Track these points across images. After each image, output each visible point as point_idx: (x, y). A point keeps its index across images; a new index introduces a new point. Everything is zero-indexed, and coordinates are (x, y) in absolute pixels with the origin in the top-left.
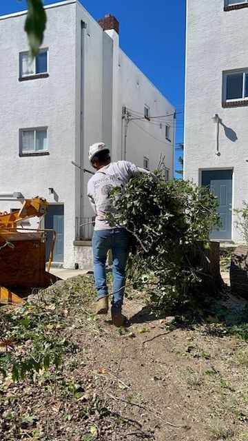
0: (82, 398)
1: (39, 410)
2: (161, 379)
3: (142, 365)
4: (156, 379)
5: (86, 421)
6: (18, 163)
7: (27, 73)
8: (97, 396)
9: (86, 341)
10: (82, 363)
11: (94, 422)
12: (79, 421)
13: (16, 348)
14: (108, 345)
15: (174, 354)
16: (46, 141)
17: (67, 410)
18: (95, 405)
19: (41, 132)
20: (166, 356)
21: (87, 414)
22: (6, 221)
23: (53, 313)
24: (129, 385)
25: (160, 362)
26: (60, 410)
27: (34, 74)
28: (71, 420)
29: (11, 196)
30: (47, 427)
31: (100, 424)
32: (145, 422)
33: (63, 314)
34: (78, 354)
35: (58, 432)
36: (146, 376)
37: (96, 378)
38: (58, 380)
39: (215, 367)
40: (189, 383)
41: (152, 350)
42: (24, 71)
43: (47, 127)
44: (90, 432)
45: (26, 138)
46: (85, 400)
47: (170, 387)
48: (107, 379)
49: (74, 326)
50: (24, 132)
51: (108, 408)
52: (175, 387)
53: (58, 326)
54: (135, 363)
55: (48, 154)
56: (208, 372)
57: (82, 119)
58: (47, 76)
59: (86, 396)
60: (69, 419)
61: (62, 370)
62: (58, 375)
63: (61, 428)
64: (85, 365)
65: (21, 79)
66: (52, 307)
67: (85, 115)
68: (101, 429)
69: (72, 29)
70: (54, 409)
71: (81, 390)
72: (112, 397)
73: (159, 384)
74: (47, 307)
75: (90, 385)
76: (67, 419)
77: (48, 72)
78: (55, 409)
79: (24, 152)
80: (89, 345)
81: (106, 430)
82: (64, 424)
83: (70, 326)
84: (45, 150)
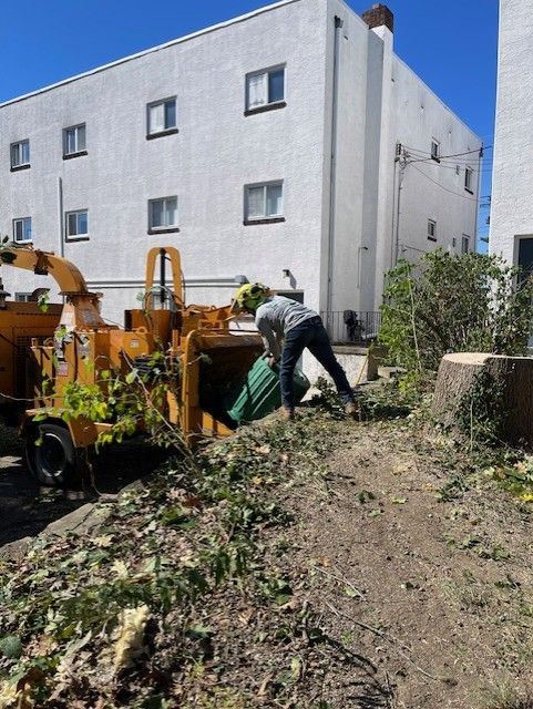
0: (285, 607)
1: (218, 617)
2: (417, 587)
3: (389, 559)
4: (409, 586)
5: (287, 647)
6: (242, 234)
7: (256, 103)
8: (309, 605)
9: (306, 509)
10: (295, 545)
11: (298, 650)
12: (276, 644)
13: (205, 511)
14: (340, 519)
15: (444, 545)
16: (281, 201)
17: (260, 623)
18: (304, 621)
19: (274, 188)
20: (431, 547)
21: (290, 635)
22: (213, 319)
23: (265, 458)
24: (364, 592)
25: (419, 557)
26: (250, 622)
27: (266, 104)
28: (264, 641)
29: (232, 281)
30: (226, 650)
31: (306, 656)
32: (381, 661)
33: (280, 461)
34: (291, 530)
35: (242, 660)
36: (392, 579)
37: (313, 574)
38: (256, 569)
39: (513, 576)
40: (464, 601)
41: (408, 534)
42: (252, 101)
43: (282, 181)
44: (290, 669)
45: (253, 198)
46: (289, 610)
47: (431, 604)
48: (329, 577)
49: (292, 482)
50: (251, 189)
51: (323, 629)
52: (440, 606)
53: (270, 480)
54: (378, 555)
55: (282, 220)
56: (500, 585)
57: (333, 165)
58: (283, 105)
59: (292, 604)
60: (262, 639)
61: (264, 553)
62: (257, 561)
63: (248, 653)
64: (299, 549)
65: (248, 113)
66: (265, 449)
67: (338, 160)
68: (308, 666)
69: (322, 30)
70: (241, 619)
71: (287, 591)
72: (334, 610)
73: (413, 596)
74: (258, 449)
75: (301, 584)
76: (258, 639)
77: (285, 100)
78: (244, 620)
79: (250, 218)
80: (310, 517)
81: (315, 667)
82: (252, 647)
83: (287, 481)
84: (279, 214)
